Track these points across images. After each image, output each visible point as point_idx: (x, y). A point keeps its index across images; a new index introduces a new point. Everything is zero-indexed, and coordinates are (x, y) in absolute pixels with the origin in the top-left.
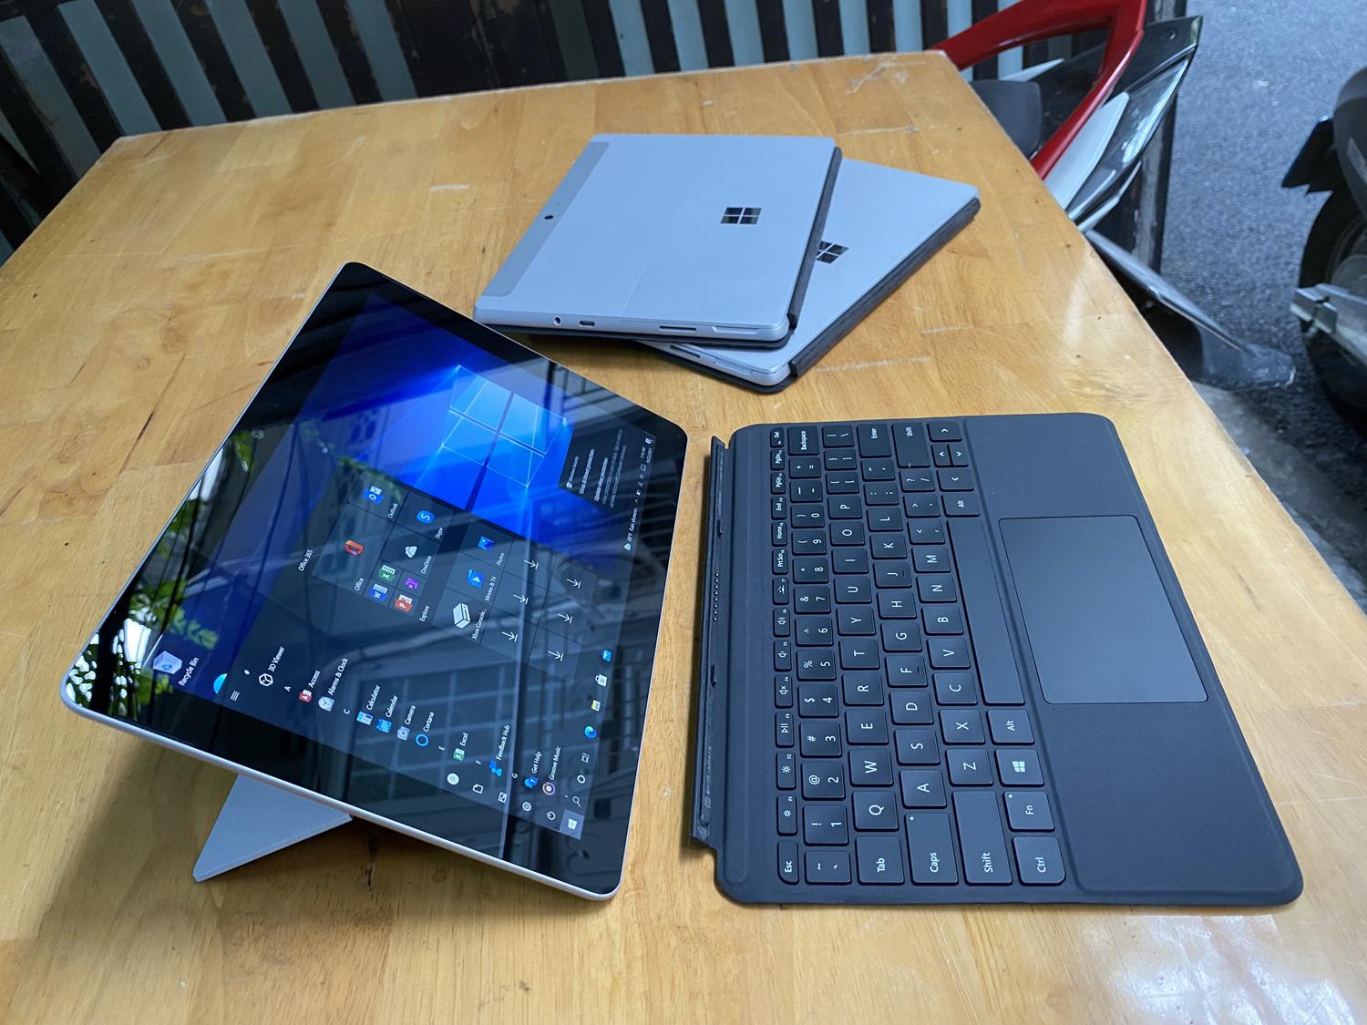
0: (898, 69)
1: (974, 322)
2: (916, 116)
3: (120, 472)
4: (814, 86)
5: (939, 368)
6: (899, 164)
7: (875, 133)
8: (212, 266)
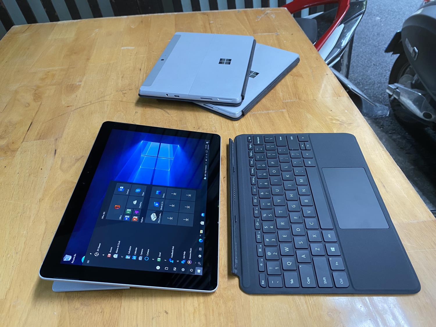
0: (272, 13)
1: (299, 98)
2: (278, 29)
3: (22, 143)
4: (245, 18)
5: (288, 114)
6: (273, 45)
7: (266, 35)
8: (49, 72)
